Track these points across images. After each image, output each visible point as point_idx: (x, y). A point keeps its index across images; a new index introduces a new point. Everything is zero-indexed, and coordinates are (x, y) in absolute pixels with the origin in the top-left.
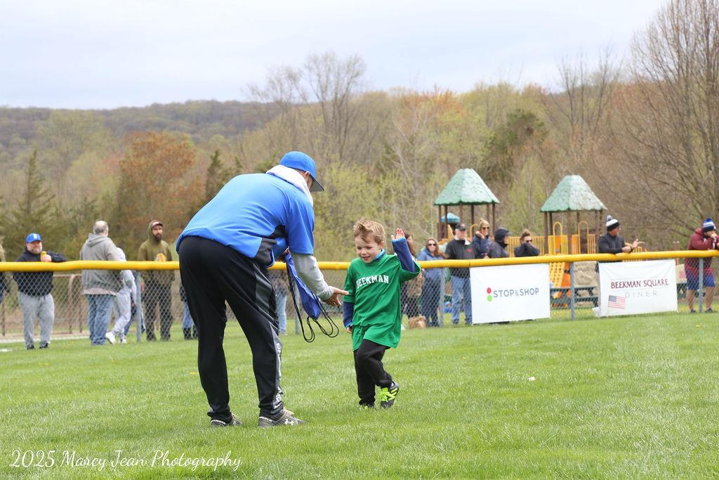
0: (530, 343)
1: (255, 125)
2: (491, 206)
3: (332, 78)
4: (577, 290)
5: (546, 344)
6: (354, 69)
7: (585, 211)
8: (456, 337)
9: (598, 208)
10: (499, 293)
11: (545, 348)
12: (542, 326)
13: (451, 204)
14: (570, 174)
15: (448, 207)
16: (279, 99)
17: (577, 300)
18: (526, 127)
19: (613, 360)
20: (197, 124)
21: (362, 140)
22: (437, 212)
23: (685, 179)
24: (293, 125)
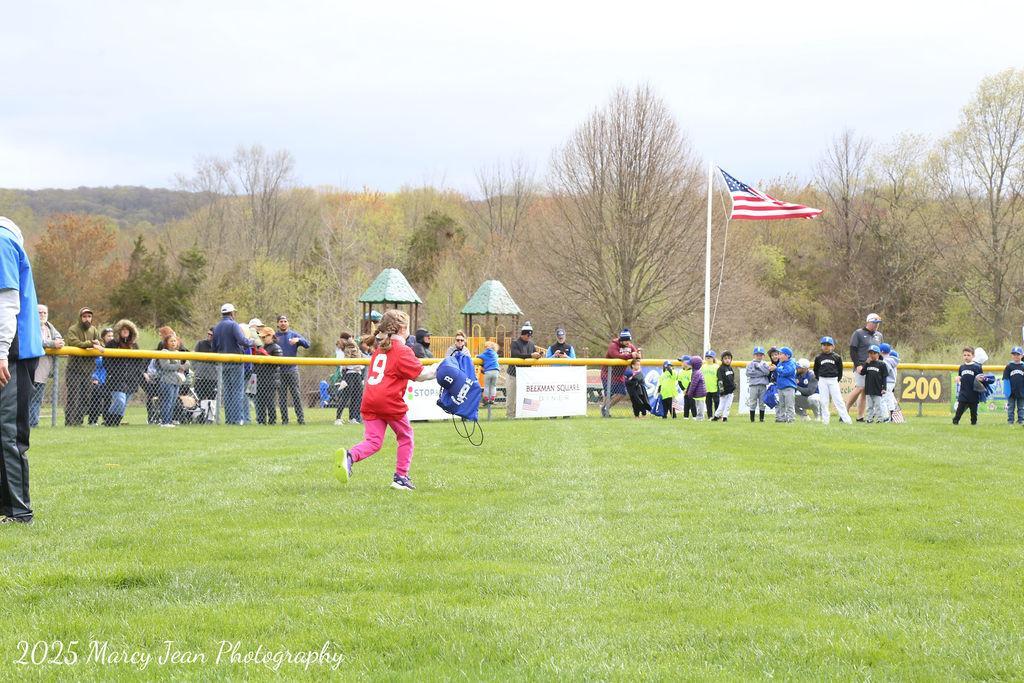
0: (451, 444)
1: (183, 213)
2: (414, 305)
3: (261, 172)
6: (283, 163)
7: (503, 315)
9: (515, 312)
10: (419, 392)
13: (376, 302)
14: (491, 279)
16: (207, 189)
18: (445, 231)
20: (125, 209)
21: (289, 235)
22: (361, 309)
23: (596, 290)
24: (221, 216)
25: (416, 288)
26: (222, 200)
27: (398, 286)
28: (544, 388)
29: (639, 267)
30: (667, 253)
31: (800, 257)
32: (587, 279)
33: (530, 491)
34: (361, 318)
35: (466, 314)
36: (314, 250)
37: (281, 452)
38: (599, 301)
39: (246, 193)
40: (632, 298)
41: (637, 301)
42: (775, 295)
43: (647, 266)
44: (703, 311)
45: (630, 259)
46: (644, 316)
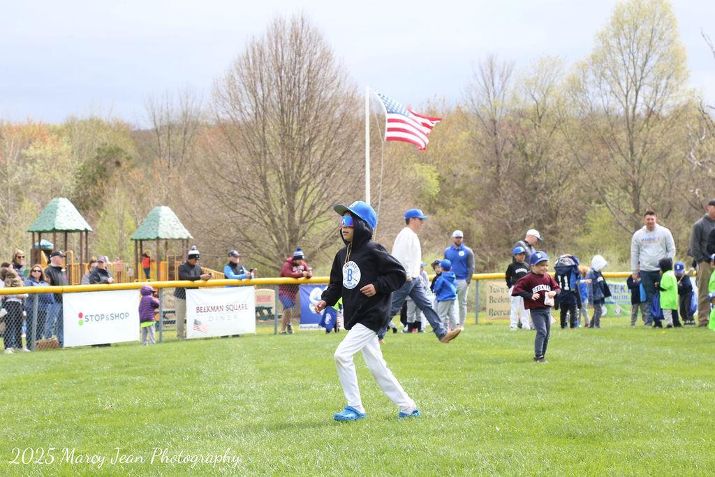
0: (121, 367)
2: (84, 233)
4: (165, 313)
7: (173, 239)
8: (48, 362)
9: (185, 237)
11: (135, 373)
12: (131, 349)
13: (45, 231)
14: (160, 205)
15: (42, 234)
17: (165, 323)
18: (114, 160)
22: (30, 239)
25: (85, 216)
27: (68, 216)
28: (213, 308)
29: (302, 190)
30: (328, 175)
31: (454, 176)
32: (253, 202)
33: (197, 408)
34: (30, 247)
35: (136, 241)
38: (266, 223)
40: (297, 219)
41: (302, 222)
42: (432, 212)
43: (310, 188)
45: (294, 182)
46: (309, 235)
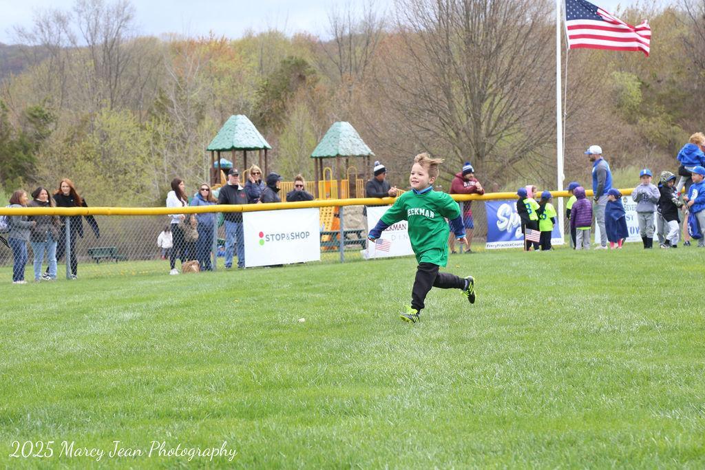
0: (301, 285)
1: (22, 68)
2: (264, 151)
3: (101, 22)
4: (346, 233)
5: (316, 286)
6: (123, 12)
7: (354, 156)
8: (229, 281)
9: (366, 153)
10: (270, 237)
11: (316, 290)
12: (312, 269)
13: (224, 150)
15: (221, 153)
16: (47, 42)
17: (346, 243)
18: (298, 74)
19: (379, 301)
21: (133, 84)
22: (210, 158)
23: (446, 125)
24: (62, 69)
25: (264, 134)
26: (62, 52)
27: (245, 133)
29: (489, 101)
30: (518, 83)
31: (659, 81)
32: (437, 115)
34: (210, 167)
35: (316, 158)
36: (160, 100)
37: (132, 300)
38: (451, 137)
39: (87, 44)
40: (483, 132)
41: (489, 135)
42: (632, 122)
43: (497, 99)
44: (555, 142)
45: (479, 92)
46: (496, 149)
